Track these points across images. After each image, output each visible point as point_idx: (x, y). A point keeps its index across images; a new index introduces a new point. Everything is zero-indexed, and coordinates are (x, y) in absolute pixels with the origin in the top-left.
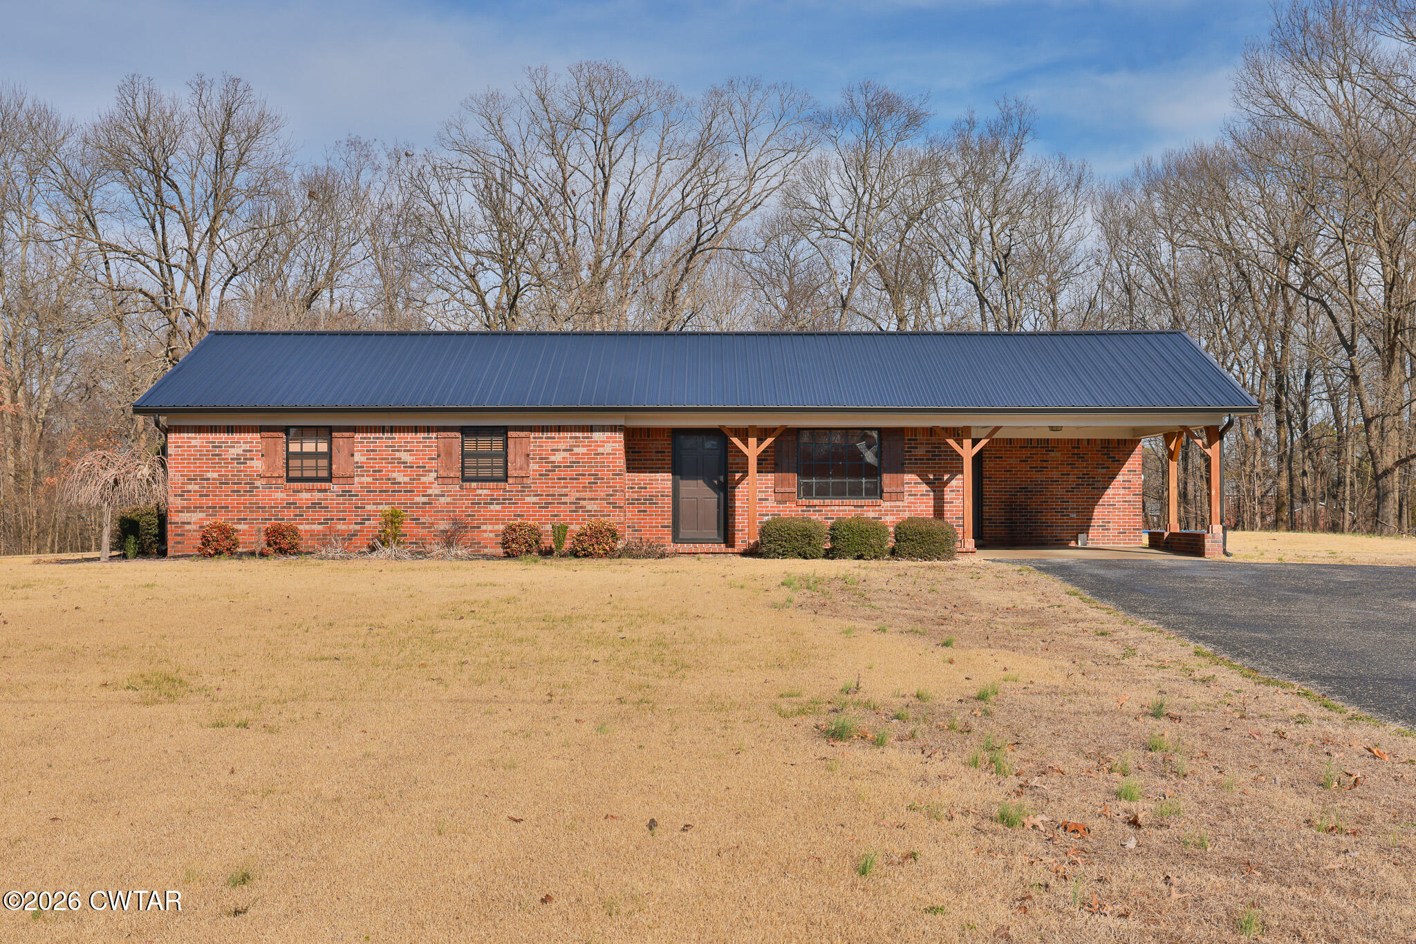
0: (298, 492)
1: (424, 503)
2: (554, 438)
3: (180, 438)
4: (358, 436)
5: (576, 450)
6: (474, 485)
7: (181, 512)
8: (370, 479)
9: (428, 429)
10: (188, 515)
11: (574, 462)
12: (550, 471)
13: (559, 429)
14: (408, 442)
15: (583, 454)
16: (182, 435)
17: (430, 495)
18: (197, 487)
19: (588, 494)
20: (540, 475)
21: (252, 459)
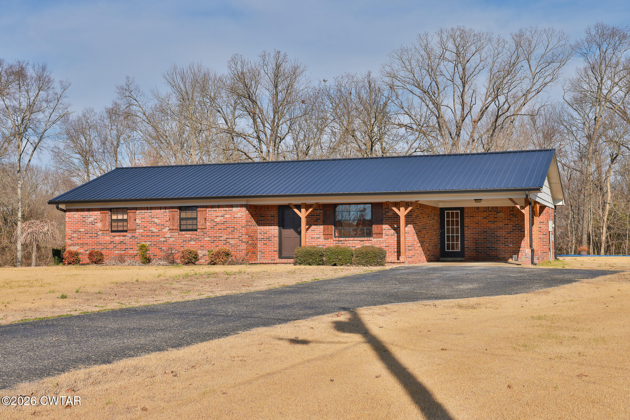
0: (115, 237)
1: (164, 241)
2: (216, 211)
3: (70, 214)
4: (138, 212)
5: (226, 216)
6: (184, 233)
7: (71, 246)
8: (142, 231)
9: (165, 208)
10: (73, 247)
11: (225, 222)
12: (215, 226)
13: (219, 207)
14: (158, 214)
15: (229, 218)
16: (71, 213)
17: (166, 238)
18: (76, 235)
19: (231, 236)
20: (211, 228)
21: (97, 223)
